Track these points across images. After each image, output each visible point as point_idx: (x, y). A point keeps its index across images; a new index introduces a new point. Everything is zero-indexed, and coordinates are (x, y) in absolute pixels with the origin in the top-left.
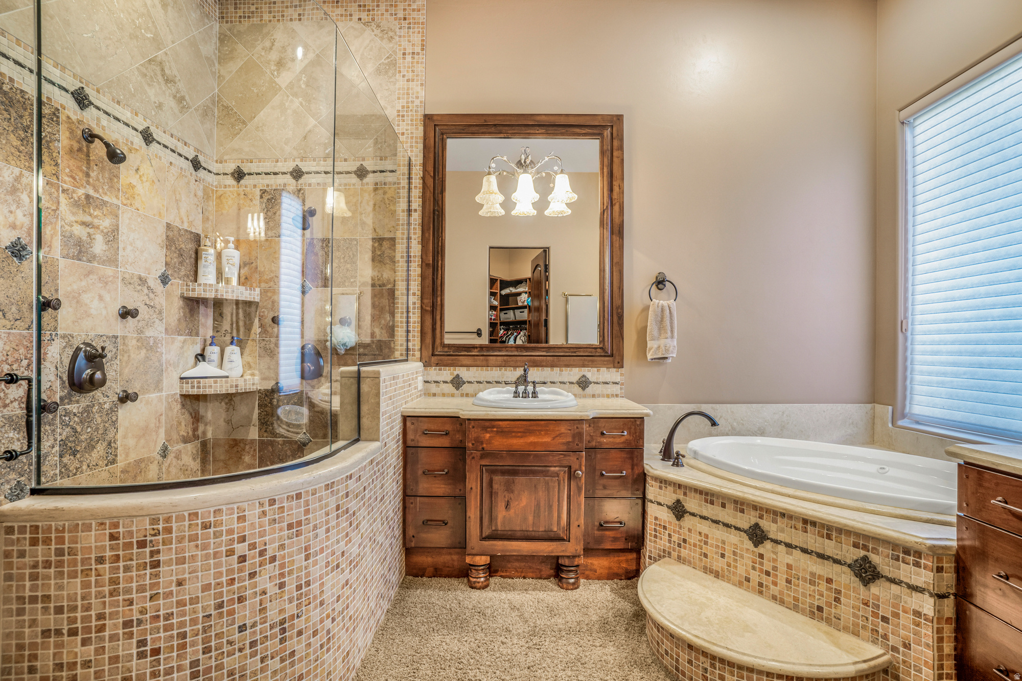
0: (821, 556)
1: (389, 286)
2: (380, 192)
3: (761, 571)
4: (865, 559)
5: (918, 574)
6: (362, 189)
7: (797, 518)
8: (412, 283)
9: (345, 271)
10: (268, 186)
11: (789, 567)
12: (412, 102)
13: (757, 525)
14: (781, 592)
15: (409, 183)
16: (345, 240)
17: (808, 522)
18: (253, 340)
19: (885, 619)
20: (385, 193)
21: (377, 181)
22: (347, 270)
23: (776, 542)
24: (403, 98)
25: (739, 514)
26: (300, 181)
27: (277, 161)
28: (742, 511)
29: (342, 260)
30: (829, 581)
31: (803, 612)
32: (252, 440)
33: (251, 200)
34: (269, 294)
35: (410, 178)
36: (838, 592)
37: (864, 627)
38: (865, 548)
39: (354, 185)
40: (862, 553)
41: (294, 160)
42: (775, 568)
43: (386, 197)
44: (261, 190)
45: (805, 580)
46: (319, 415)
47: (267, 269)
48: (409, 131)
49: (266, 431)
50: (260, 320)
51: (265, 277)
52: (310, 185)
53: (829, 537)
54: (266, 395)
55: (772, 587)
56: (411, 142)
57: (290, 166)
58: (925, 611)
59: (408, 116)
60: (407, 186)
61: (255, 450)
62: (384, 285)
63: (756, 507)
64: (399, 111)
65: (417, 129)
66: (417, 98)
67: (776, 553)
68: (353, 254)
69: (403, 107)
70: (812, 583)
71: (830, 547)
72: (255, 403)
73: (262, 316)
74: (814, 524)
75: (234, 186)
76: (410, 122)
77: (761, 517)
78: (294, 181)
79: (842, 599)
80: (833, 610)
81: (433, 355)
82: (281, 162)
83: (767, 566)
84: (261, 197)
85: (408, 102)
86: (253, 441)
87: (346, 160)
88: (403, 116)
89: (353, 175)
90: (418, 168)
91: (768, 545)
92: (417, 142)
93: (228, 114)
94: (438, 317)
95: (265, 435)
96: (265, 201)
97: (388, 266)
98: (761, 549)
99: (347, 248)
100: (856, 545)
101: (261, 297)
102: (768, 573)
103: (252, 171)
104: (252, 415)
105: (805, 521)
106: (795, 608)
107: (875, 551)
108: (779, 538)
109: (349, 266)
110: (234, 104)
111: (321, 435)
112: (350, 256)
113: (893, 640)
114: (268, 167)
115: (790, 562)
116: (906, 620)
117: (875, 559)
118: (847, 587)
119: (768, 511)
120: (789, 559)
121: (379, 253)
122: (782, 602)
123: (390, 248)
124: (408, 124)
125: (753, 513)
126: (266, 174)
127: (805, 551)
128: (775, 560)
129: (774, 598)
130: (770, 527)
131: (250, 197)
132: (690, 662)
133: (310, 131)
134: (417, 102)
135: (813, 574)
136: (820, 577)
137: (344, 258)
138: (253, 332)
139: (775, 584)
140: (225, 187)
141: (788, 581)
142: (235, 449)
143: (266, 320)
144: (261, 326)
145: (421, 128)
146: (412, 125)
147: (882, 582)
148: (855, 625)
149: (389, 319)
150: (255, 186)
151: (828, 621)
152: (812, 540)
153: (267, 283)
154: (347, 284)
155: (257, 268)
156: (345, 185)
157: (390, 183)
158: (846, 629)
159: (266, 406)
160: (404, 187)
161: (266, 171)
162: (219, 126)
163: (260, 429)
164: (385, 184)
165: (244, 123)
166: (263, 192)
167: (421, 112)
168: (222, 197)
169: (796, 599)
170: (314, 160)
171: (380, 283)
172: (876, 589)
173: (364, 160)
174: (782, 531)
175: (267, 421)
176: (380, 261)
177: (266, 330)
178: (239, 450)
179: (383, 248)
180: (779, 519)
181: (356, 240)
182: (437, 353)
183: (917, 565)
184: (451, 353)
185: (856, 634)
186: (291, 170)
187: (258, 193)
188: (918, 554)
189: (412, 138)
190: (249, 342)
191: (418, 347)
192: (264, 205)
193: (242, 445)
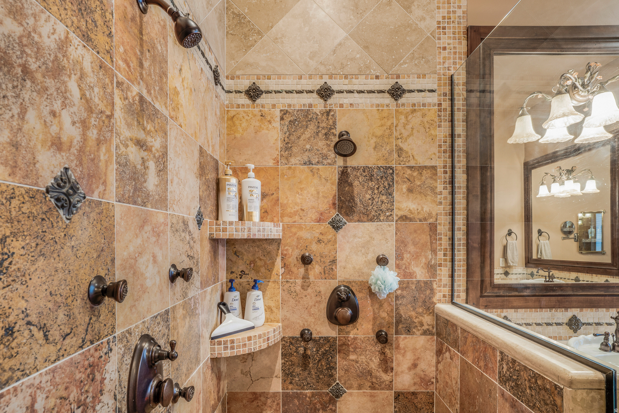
1: (431, 221)
2: (419, 114)
6: (397, 111)
8: (457, 217)
9: (379, 203)
10: (290, 106)
12: (454, 12)
15: (452, 106)
16: (379, 168)
18: (275, 282)
20: (424, 116)
21: (415, 102)
22: (382, 202)
24: (444, 8)
26: (330, 101)
27: (301, 78)
29: (376, 191)
32: (274, 393)
33: (270, 122)
34: (294, 230)
35: (452, 100)
39: (387, 106)
41: (321, 77)
43: (425, 120)
44: (281, 111)
46: (354, 363)
47: (290, 201)
48: (452, 46)
49: (291, 383)
50: (283, 259)
51: (289, 210)
52: (341, 106)
54: (291, 343)
56: (455, 58)
57: (317, 83)
59: (449, 28)
60: (449, 109)
61: (278, 404)
62: (425, 219)
64: (439, 23)
65: (460, 43)
66: (460, 7)
68: (389, 184)
69: (444, 18)
72: (278, 352)
73: (286, 255)
75: (248, 106)
76: (452, 35)
78: (322, 101)
81: (482, 296)
82: (305, 79)
84: (282, 119)
85: (449, 12)
86: (275, 395)
87: (377, 77)
88: (444, 28)
89: (387, 95)
90: (461, 87)
92: (460, 58)
93: (240, 23)
94: (488, 255)
95: (290, 387)
96: (287, 123)
97: (429, 197)
99: (382, 177)
101: (284, 233)
103: (271, 89)
104: (275, 366)
109: (384, 198)
110: (246, 11)
111: (356, 385)
112: (385, 187)
114: (290, 84)
121: (419, 183)
123: (431, 178)
124: (449, 38)
126: (287, 92)
131: (269, 118)
133: (340, 44)
134: (459, 13)
137: (378, 188)
138: (274, 272)
140: (238, 106)
142: (255, 403)
143: (290, 260)
144: (285, 266)
145: (464, 42)
146: (455, 38)
149: (430, 257)
150: (274, 106)
153: (291, 217)
154: (382, 218)
155: (278, 200)
156: (378, 105)
157: (430, 105)
159: (291, 355)
160: (445, 110)
161: (288, 89)
162: (230, 36)
163: (284, 381)
164: (424, 105)
165: (259, 33)
166: (284, 113)
167: (464, 25)
168: (235, 119)
170: (346, 77)
171: (421, 216)
173: (398, 77)
175: (293, 372)
176: (420, 193)
177: (290, 271)
178: (260, 404)
179: (424, 178)
181: (392, 168)
182: (486, 294)
184: (501, 294)
186: (318, 87)
187: (278, 114)
189: (455, 53)
190: (270, 284)
191: (463, 288)
192: (286, 128)
193: (263, 399)
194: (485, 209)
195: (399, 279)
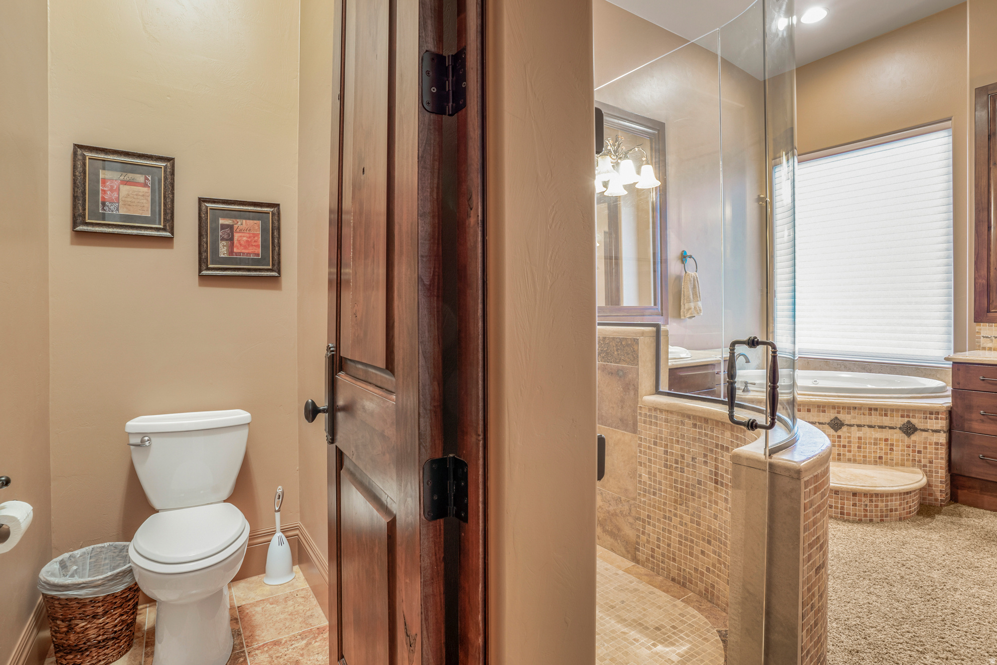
0: (881, 427)
3: (839, 446)
4: (909, 422)
5: (937, 423)
7: (865, 409)
11: (860, 438)
13: (836, 418)
14: (854, 456)
17: (872, 409)
19: (919, 452)
23: (851, 426)
25: (822, 414)
28: (824, 411)
30: (886, 440)
31: (870, 463)
36: (892, 445)
37: (908, 460)
38: (908, 416)
40: (906, 420)
42: (849, 442)
45: (870, 443)
53: (886, 415)
55: (847, 454)
58: (941, 441)
63: (834, 406)
67: (850, 433)
70: (875, 444)
71: (886, 421)
74: (876, 409)
77: (839, 412)
79: (894, 448)
80: (889, 456)
83: (844, 441)
91: (845, 429)
98: (839, 433)
100: (902, 416)
102: (844, 446)
105: (870, 409)
106: (865, 462)
107: (914, 417)
108: (852, 423)
113: (923, 461)
115: (860, 435)
116: (931, 449)
117: (914, 421)
118: (897, 441)
119: (844, 408)
120: (860, 434)
122: (855, 461)
125: (832, 411)
127: (870, 427)
128: (849, 437)
129: (849, 460)
130: (844, 417)
132: (854, 505)
135: (876, 439)
136: (880, 440)
139: (850, 451)
141: (859, 447)
147: (917, 433)
148: (903, 460)
151: (886, 463)
152: (875, 419)
158: (897, 464)
169: (865, 457)
172: (914, 437)
174: (854, 418)
180: (852, 411)
183: (937, 418)
185: (903, 465)
188: (937, 413)
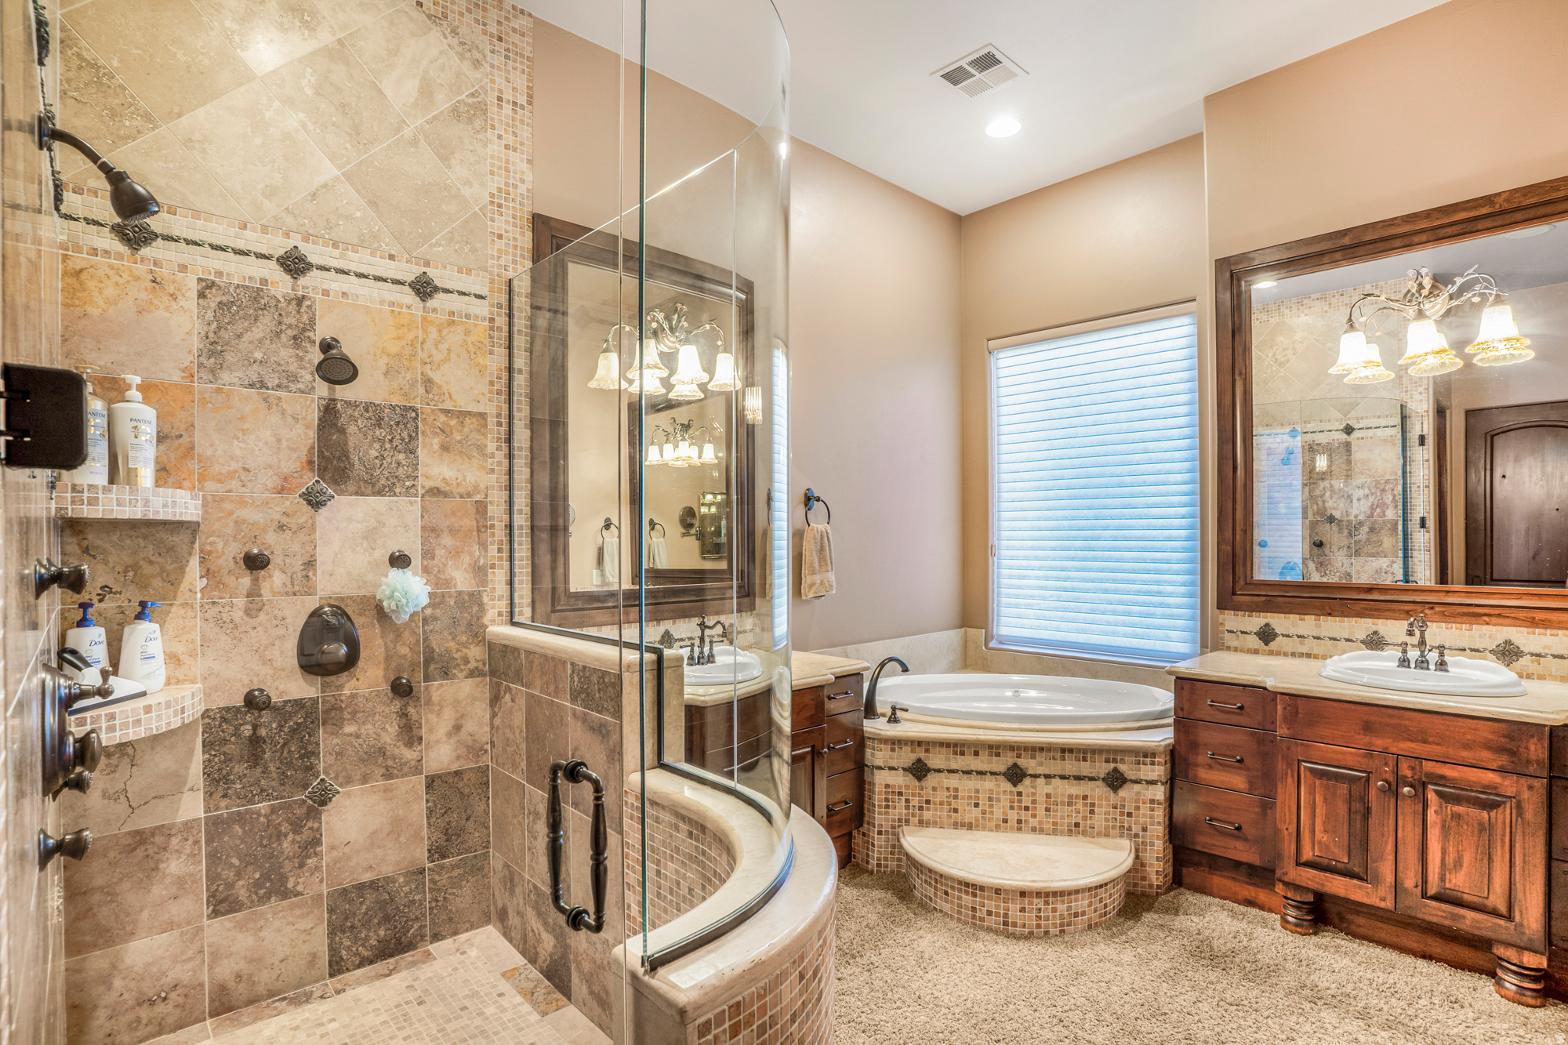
0: (1078, 778)
1: (478, 497)
2: (459, 329)
3: (1020, 808)
4: (1115, 770)
5: (1153, 771)
6: (424, 319)
7: (1056, 750)
8: (516, 493)
9: (394, 465)
10: (219, 274)
11: (1048, 796)
12: (515, 186)
13: (1015, 765)
14: (1040, 822)
15: (510, 325)
16: (393, 407)
17: (1065, 751)
18: (185, 605)
19: (1129, 815)
20: (467, 333)
21: (454, 309)
22: (399, 464)
23: (1036, 776)
24: (500, 175)
25: (995, 759)
26: (303, 281)
27: (244, 227)
28: (998, 755)
29: (388, 446)
30: (1085, 797)
31: (1062, 833)
32: (186, 824)
33: (173, 296)
34: (227, 506)
35: (510, 315)
36: (1093, 805)
37: (1114, 827)
38: (1115, 761)
39: (408, 307)
40: (1112, 766)
41: (287, 235)
42: (1034, 802)
43: (470, 339)
44: (200, 280)
45: (1063, 803)
46: (352, 739)
47: (220, 453)
48: (511, 235)
49: (225, 796)
50: (203, 561)
51: (217, 468)
52: (326, 293)
53: (1085, 759)
54: (224, 720)
55: (1031, 820)
56: (515, 255)
57: (279, 245)
58: (1158, 798)
59: (508, 208)
60: (505, 328)
61: (196, 842)
62: (469, 495)
63: (1013, 747)
64: (492, 195)
65: (523, 234)
66: (523, 181)
67: (1034, 787)
68: (410, 436)
69: (500, 190)
70: (1070, 804)
71: (1085, 768)
72: (194, 741)
73: (210, 553)
74: (1071, 751)
75: (119, 256)
76: (511, 220)
77: (1019, 756)
78: (287, 278)
79: (1096, 810)
80: (1089, 822)
81: (553, 611)
82: (254, 230)
83: (1026, 801)
84: (202, 295)
85: (507, 184)
86: (188, 826)
87: (392, 257)
88: (500, 206)
89: (407, 289)
90: (523, 299)
91: (1027, 781)
92: (523, 256)
93: (99, 83)
94: (561, 550)
95: (223, 803)
96: (213, 305)
97: (474, 461)
98: (1020, 788)
99: (398, 423)
100: (1107, 761)
101: (206, 512)
102: (1027, 809)
103: (175, 233)
104: (187, 768)
105: (1063, 751)
106: (1055, 832)
107: (1122, 761)
108: (1038, 772)
109: (401, 457)
110: (115, 64)
111: (358, 777)
112: (403, 439)
113: (1135, 829)
114: (220, 233)
115: (1049, 791)
116: (1144, 809)
117: (1122, 767)
118: (1100, 798)
119: (1026, 749)
120: (1049, 789)
121: (459, 438)
122: (1042, 831)
123: (478, 431)
124: (507, 222)
125: (1009, 754)
126: (214, 247)
127: (1063, 777)
128: (1034, 794)
129: (1034, 830)
130: (1028, 764)
131: (171, 289)
132: (1023, 910)
133: (325, 186)
134: (522, 189)
135: (1070, 796)
136: (1077, 797)
137: (391, 441)
138: (184, 586)
139: (1034, 816)
140: (94, 252)
141: (1048, 810)
142: (140, 853)
143: (220, 562)
144: (207, 573)
145: (529, 235)
146: (515, 225)
147: (1127, 786)
148: (1107, 827)
149: (477, 553)
150: (183, 268)
151: (1085, 833)
152: (1070, 766)
153: (220, 481)
154: (397, 490)
155: (192, 448)
156: (392, 304)
157: (476, 317)
158: (1099, 834)
159: (224, 742)
160: (500, 329)
161: (215, 242)
162: (69, 102)
163: (209, 795)
164: (468, 316)
165: (147, 117)
166: (206, 288)
167: (528, 209)
168: (84, 276)
169: (1055, 824)
170: (335, 245)
171: (462, 490)
172: (1123, 793)
173: (427, 264)
174: (1041, 764)
175: (228, 774)
176: (461, 453)
177: (220, 582)
178: (151, 852)
179: (466, 430)
180: (1037, 754)
181: (415, 410)
182: (559, 608)
183: (1153, 763)
184: (580, 606)
185: (1107, 835)
186: (281, 252)
187: (193, 286)
188: (1154, 755)
189: (515, 247)
190: (174, 609)
191: (527, 600)
192: (210, 315)
193: (159, 839)
194: (557, 483)
195: (429, 589)
